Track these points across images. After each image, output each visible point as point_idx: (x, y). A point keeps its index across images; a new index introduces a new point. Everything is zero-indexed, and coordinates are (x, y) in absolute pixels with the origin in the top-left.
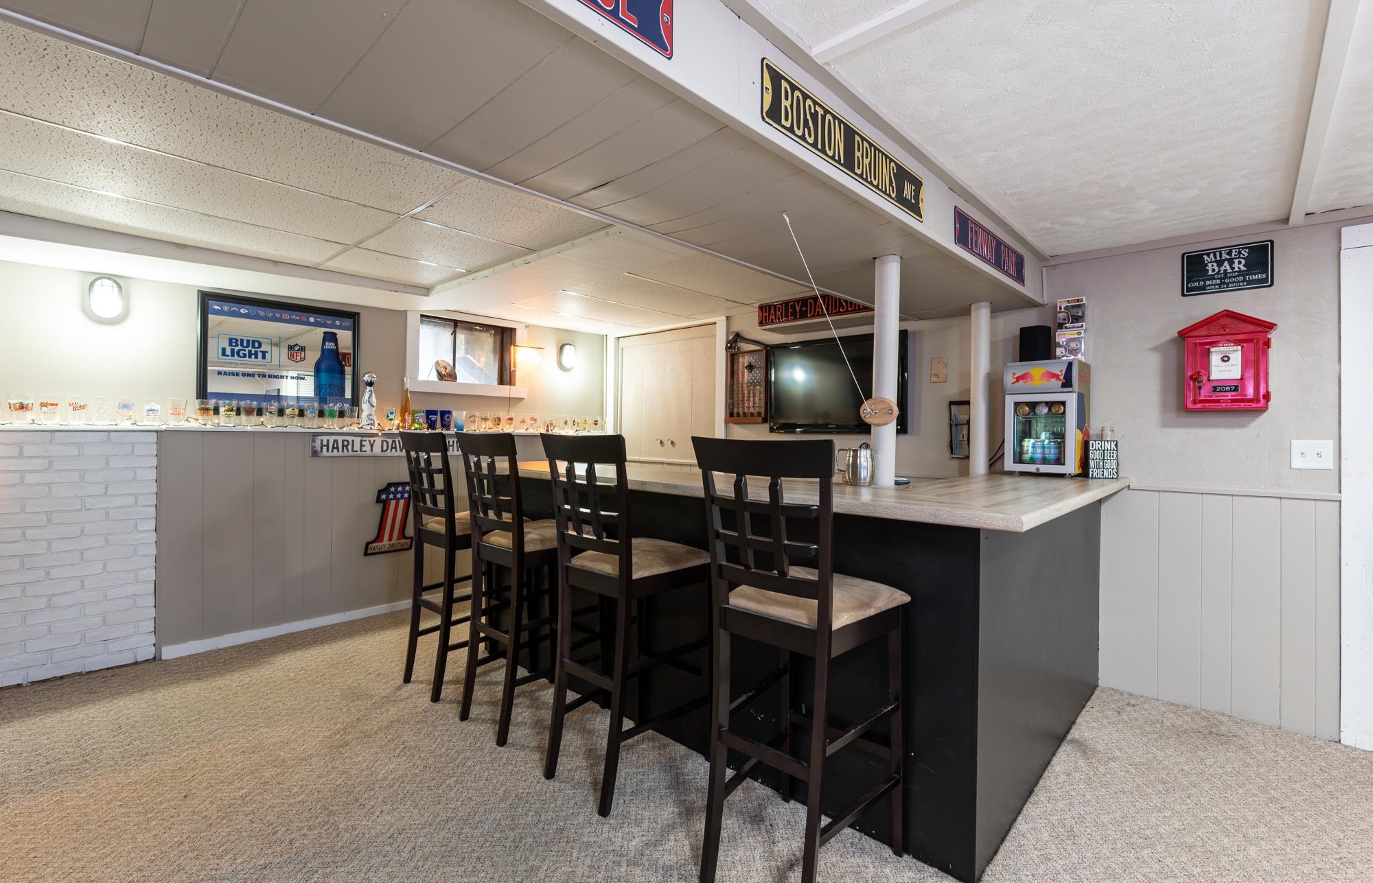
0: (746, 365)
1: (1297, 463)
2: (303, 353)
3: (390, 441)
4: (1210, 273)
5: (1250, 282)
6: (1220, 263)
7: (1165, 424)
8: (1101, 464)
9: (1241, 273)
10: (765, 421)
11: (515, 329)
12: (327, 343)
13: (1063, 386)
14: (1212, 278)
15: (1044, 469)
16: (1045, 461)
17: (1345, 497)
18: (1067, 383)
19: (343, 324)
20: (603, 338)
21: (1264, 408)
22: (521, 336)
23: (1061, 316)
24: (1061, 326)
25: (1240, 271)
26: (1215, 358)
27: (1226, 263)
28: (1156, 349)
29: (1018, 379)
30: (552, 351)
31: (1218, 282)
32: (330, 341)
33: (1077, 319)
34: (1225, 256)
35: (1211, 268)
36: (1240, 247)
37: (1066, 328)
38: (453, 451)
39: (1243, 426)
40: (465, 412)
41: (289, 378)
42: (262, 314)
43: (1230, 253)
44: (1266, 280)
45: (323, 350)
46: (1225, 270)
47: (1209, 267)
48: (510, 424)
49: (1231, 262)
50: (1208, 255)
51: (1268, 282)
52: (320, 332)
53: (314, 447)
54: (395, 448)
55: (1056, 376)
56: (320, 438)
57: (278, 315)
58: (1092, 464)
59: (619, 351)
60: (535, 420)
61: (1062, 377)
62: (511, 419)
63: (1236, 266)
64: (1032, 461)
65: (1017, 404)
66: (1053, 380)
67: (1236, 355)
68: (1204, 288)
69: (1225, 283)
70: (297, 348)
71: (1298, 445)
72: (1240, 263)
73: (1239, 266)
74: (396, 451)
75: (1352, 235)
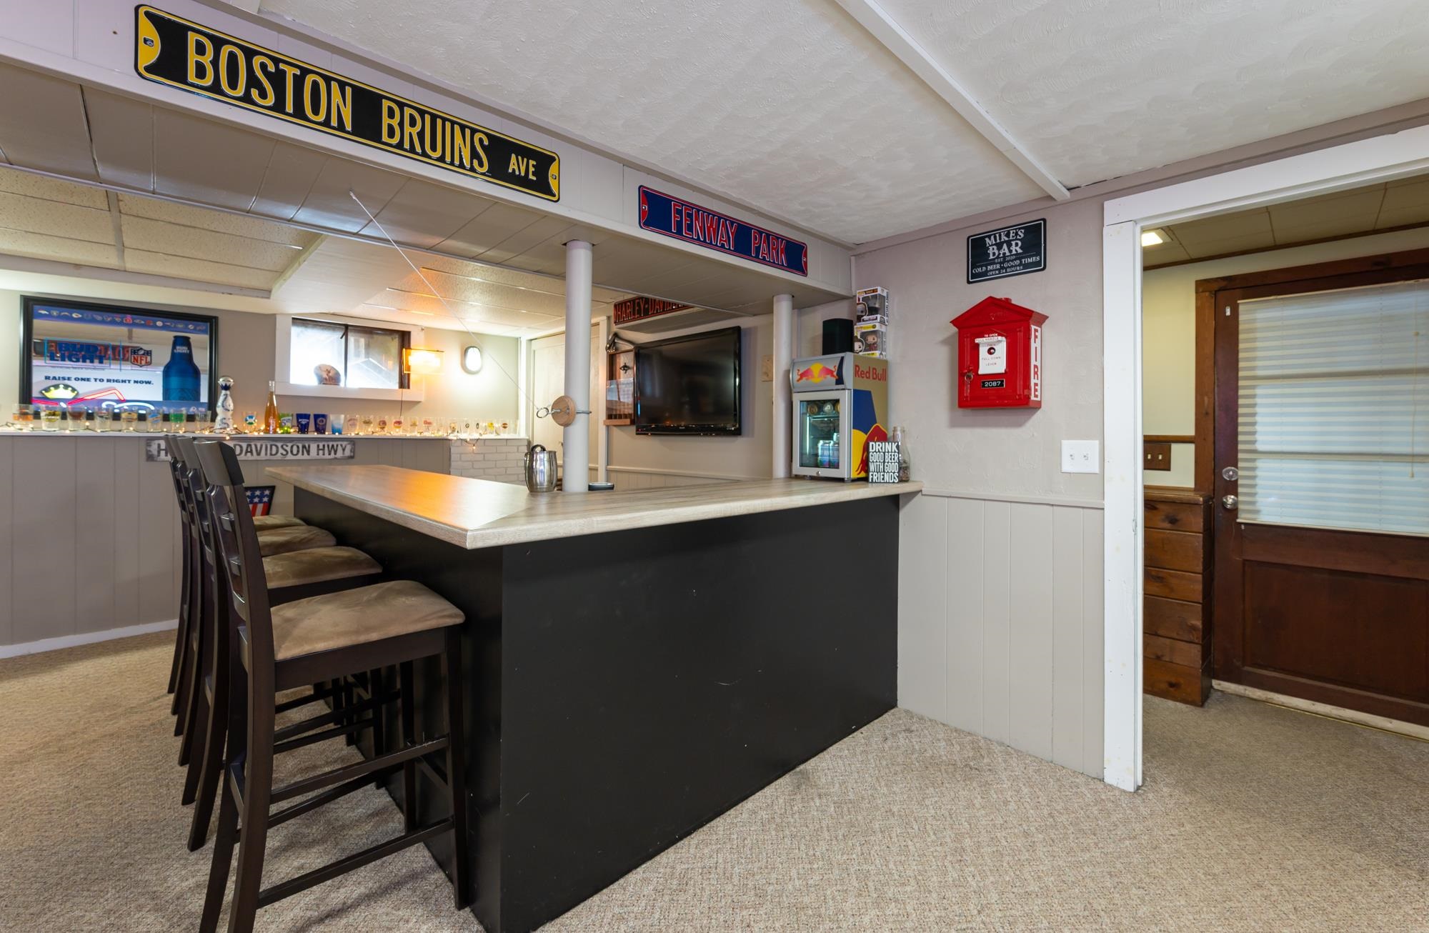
0: (622, 365)
1: (1067, 466)
2: (149, 358)
3: (244, 445)
4: (991, 257)
5: (1026, 266)
6: (999, 246)
7: (954, 424)
8: (881, 467)
9: (1019, 257)
10: (633, 423)
11: (409, 333)
12: (178, 347)
13: (837, 383)
14: (993, 262)
17: (1108, 504)
18: (840, 381)
19: (198, 328)
20: (517, 340)
21: (1040, 407)
22: (415, 339)
23: (860, 307)
24: (859, 319)
25: (1017, 254)
26: (983, 351)
27: (1005, 246)
29: (802, 376)
30: (454, 355)
31: (998, 266)
32: (182, 345)
33: (873, 311)
34: (1004, 238)
35: (992, 251)
36: (1017, 227)
37: (863, 321)
38: (324, 454)
39: (1020, 425)
40: (343, 416)
41: (132, 382)
42: (99, 318)
43: (1008, 235)
44: (1038, 264)
45: (173, 355)
46: (1004, 254)
47: (990, 251)
48: (399, 427)
49: (1009, 245)
50: (989, 237)
51: (1040, 266)
52: (170, 335)
53: (148, 451)
54: (251, 452)
55: (830, 372)
56: (157, 442)
57: (118, 320)
58: (872, 467)
59: (531, 354)
60: (430, 423)
61: (835, 374)
62: (399, 423)
63: (1013, 248)
65: (804, 404)
66: (829, 376)
67: (1001, 345)
68: (985, 274)
69: (1005, 268)
70: (142, 352)
71: (1068, 446)
72: (1017, 245)
73: (1016, 249)
74: (252, 454)
75: (1113, 209)
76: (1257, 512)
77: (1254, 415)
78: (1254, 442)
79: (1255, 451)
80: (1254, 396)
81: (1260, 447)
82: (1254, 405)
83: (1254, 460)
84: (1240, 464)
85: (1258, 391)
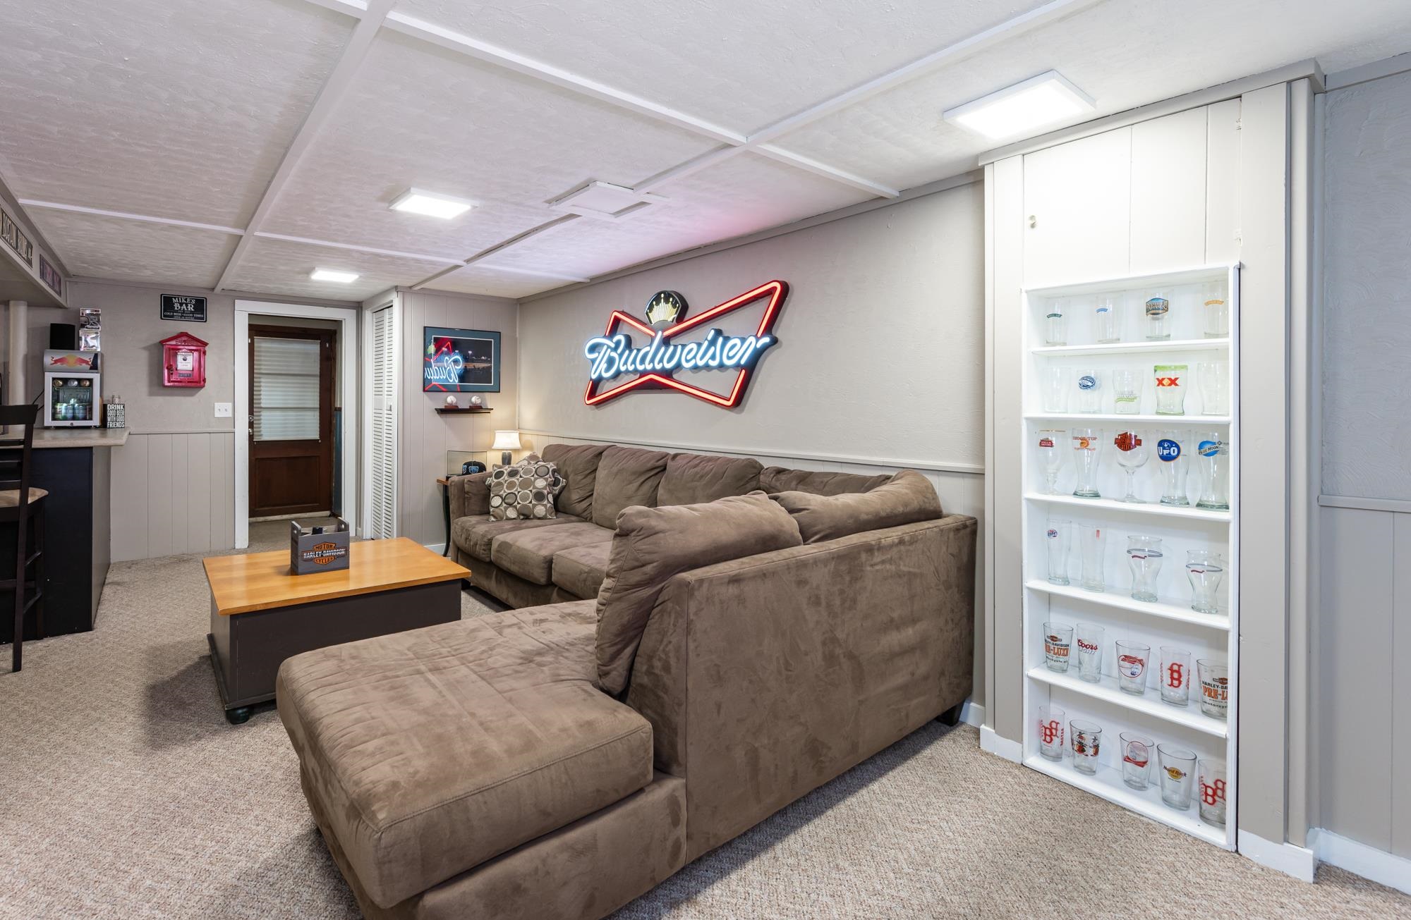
1: (217, 415)
4: (176, 309)
5: (196, 318)
6: (181, 304)
7: (151, 394)
8: (115, 419)
9: (191, 312)
13: (91, 368)
14: (177, 312)
15: (76, 423)
16: (74, 418)
17: (237, 430)
18: (94, 367)
21: (204, 386)
23: (83, 319)
24: (83, 326)
25: (191, 311)
26: (180, 358)
27: (184, 305)
28: (145, 348)
29: (57, 361)
31: (180, 314)
33: (95, 323)
34: (183, 301)
35: (177, 306)
36: (192, 298)
37: (87, 328)
39: (192, 395)
43: (186, 300)
46: (184, 309)
47: (175, 305)
49: (187, 305)
50: (175, 298)
51: (203, 319)
55: (87, 362)
58: (109, 419)
61: (90, 363)
63: (189, 307)
64: (65, 419)
65: (54, 379)
66: (84, 365)
67: (190, 357)
68: (172, 316)
69: (183, 316)
71: (217, 405)
72: (191, 306)
73: (191, 308)
75: (239, 304)
76: (261, 435)
77: (260, 391)
78: (260, 403)
79: (261, 408)
80: (260, 382)
81: (262, 405)
82: (260, 386)
83: (260, 412)
84: (255, 414)
85: (262, 380)
